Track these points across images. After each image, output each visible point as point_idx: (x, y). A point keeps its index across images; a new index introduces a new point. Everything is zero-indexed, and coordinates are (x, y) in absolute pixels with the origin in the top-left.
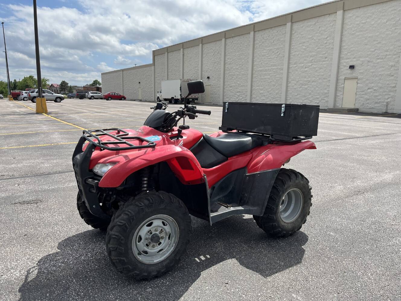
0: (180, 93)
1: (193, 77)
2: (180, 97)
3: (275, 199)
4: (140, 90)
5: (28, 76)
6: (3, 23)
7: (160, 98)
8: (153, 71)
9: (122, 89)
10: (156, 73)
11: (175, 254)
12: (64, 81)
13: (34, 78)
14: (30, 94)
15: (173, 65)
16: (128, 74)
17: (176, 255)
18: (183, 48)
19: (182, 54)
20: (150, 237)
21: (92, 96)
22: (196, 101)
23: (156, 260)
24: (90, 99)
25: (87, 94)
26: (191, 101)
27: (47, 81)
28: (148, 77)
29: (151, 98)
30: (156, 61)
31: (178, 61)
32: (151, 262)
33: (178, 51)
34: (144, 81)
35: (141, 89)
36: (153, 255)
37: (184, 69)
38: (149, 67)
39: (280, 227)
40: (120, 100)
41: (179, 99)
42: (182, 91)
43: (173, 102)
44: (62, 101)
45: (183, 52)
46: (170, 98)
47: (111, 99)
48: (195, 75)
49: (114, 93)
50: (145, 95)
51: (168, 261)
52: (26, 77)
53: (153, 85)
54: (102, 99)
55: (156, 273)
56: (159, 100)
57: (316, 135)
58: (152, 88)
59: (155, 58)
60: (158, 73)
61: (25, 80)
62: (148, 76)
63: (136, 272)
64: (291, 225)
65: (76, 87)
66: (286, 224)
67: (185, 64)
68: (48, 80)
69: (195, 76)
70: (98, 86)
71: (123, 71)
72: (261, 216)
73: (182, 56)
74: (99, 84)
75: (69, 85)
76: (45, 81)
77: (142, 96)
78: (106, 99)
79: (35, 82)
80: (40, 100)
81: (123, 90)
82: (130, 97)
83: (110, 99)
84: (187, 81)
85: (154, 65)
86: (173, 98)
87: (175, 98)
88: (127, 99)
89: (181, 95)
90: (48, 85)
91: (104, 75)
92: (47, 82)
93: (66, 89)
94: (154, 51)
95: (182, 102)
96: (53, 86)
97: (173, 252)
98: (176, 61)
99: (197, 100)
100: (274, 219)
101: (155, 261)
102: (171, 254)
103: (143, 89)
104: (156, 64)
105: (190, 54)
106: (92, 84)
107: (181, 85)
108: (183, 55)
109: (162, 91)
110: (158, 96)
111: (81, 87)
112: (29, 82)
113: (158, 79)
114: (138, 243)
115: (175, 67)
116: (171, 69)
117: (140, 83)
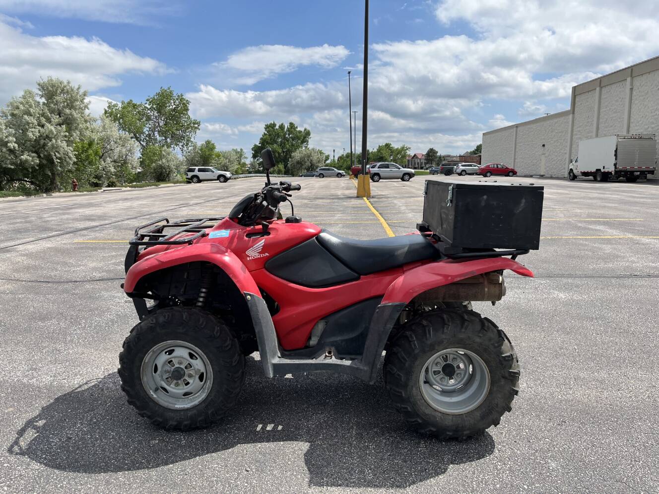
0: (614, 161)
1: (650, 129)
2: (613, 169)
3: (403, 360)
4: (543, 158)
5: (384, 145)
6: (349, 73)
7: (575, 171)
8: (570, 123)
9: (513, 158)
10: (575, 128)
11: (207, 404)
12: (432, 148)
13: (391, 146)
14: (370, 169)
15: (610, 109)
16: (525, 131)
17: (206, 407)
18: (631, 76)
19: (628, 86)
20: (172, 370)
21: (463, 171)
22: (649, 176)
23: (179, 406)
24: (460, 174)
25: (455, 167)
26: (638, 177)
27: (407, 149)
28: (560, 134)
30: (577, 104)
31: (621, 101)
32: (171, 406)
33: (623, 82)
34: (552, 142)
35: (546, 157)
36: (175, 397)
37: (631, 115)
38: (563, 117)
39: (418, 416)
40: (506, 176)
41: (611, 173)
42: (618, 158)
43: (599, 179)
44: (411, 180)
45: (632, 84)
46: (594, 170)
47: (491, 175)
48: (653, 125)
49: (497, 165)
50: (552, 167)
51: (195, 411)
52: (381, 145)
53: (568, 149)
54: (477, 174)
55: (175, 423)
56: (572, 174)
57: (538, 249)
58: (566, 153)
59: (577, 100)
60: (580, 127)
61: (380, 149)
62: (560, 132)
63: (145, 411)
64: (454, 419)
65: (449, 156)
66: (440, 415)
67: (633, 106)
68: (410, 148)
69: (652, 128)
71: (517, 127)
72: (372, 383)
73: (628, 91)
74: (482, 151)
75: (438, 154)
76: (406, 150)
77: (545, 168)
78: (483, 175)
79: (391, 152)
80: (362, 178)
81: (515, 159)
82: (525, 170)
83: (489, 174)
84: (631, 138)
85: (573, 113)
86: (600, 170)
87: (602, 170)
88: (518, 174)
89: (615, 165)
90: (409, 156)
91: (487, 136)
92: (407, 151)
93: (434, 161)
94: (575, 87)
95: (618, 178)
96: (417, 158)
97: (204, 401)
98: (617, 101)
99: (653, 174)
100: (402, 396)
101: (176, 406)
102: (201, 403)
103: (550, 157)
104: (576, 110)
105: (646, 86)
106: (473, 151)
107: (617, 146)
108: (632, 89)
109: (578, 159)
110: (570, 168)
111: (456, 157)
112: (383, 152)
113: (579, 136)
114: (154, 374)
115: (614, 113)
116: (606, 117)
117: (544, 145)
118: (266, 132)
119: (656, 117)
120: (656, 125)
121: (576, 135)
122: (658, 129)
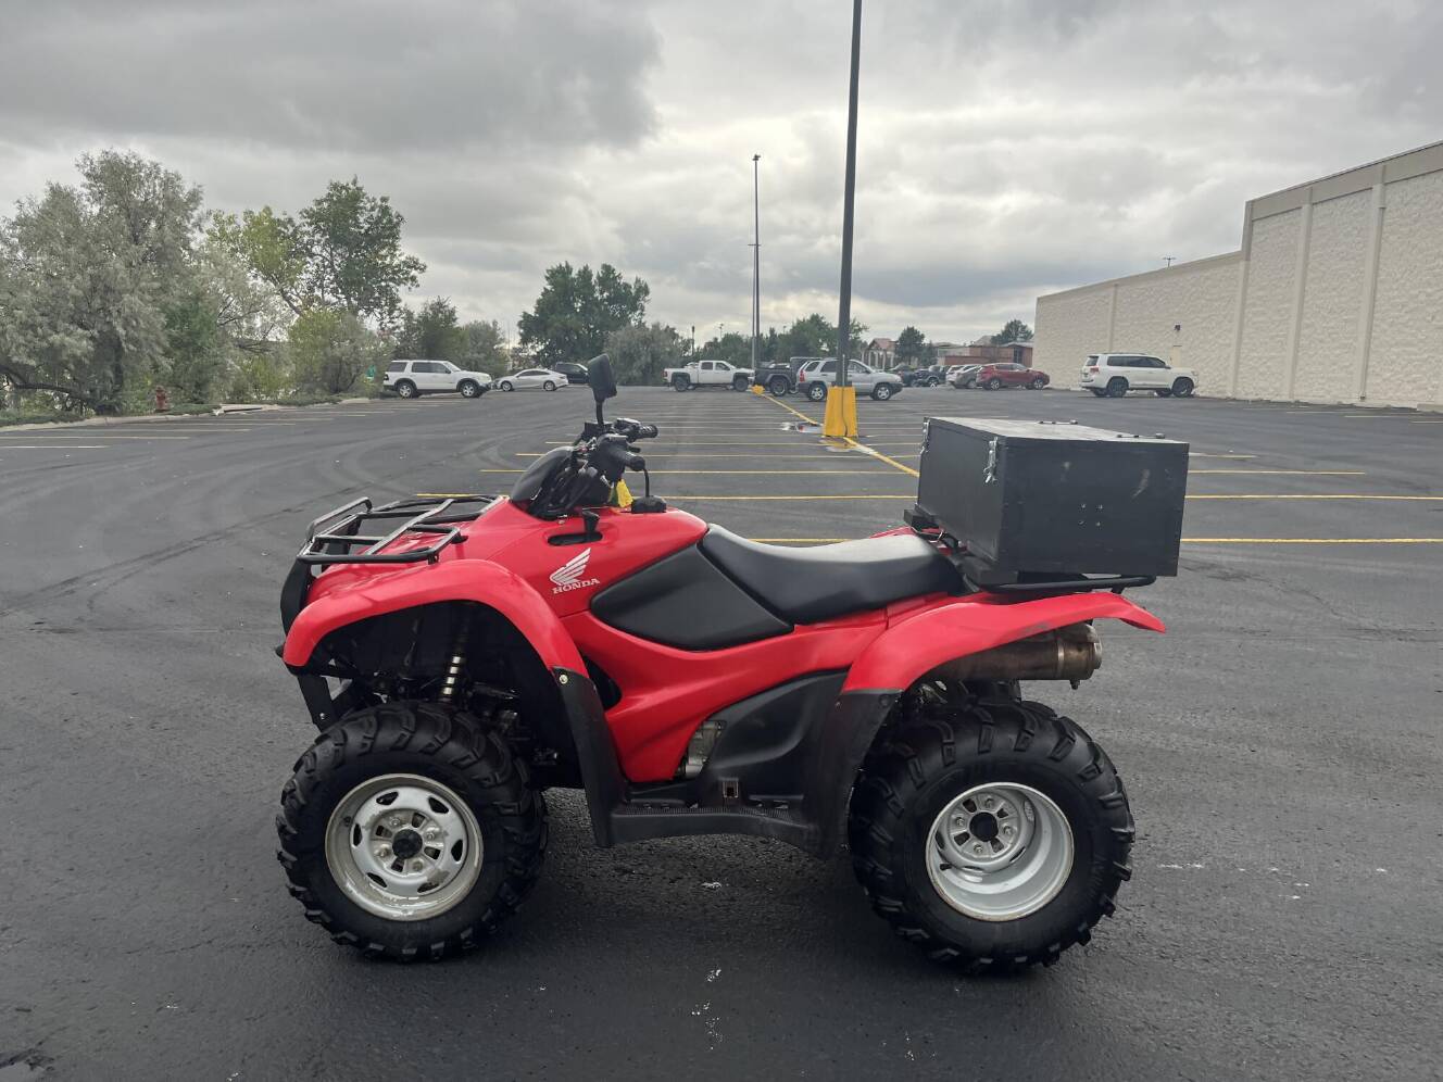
4: (1176, 354)
5: (808, 318)
8: (1241, 279)
10: (1250, 290)
12: (912, 327)
13: (823, 321)
15: (1332, 251)
16: (1135, 296)
18: (1383, 182)
19: (1375, 203)
28: (1217, 303)
29: (1221, 383)
30: (1256, 240)
31: (1359, 235)
33: (1363, 194)
34: (1198, 320)
35: (1182, 352)
37: (1381, 266)
38: (1224, 267)
45: (1384, 198)
48: (1429, 290)
52: (801, 319)
57: (1175, 575)
58: (1229, 345)
59: (1256, 229)
60: (1262, 288)
61: (800, 327)
62: (1216, 300)
65: (947, 346)
67: (1386, 246)
68: (865, 328)
69: (1429, 295)
70: (1019, 342)
71: (1116, 285)
73: (1374, 212)
74: (1028, 336)
75: (926, 341)
76: (856, 331)
85: (1248, 259)
90: (864, 344)
91: (1046, 305)
92: (861, 333)
93: (916, 355)
94: (1253, 202)
96: (878, 348)
98: (1348, 234)
103: (1191, 353)
104: (1254, 250)
105: (1415, 204)
106: (999, 335)
108: (1384, 209)
111: (964, 347)
112: (808, 334)
113: (1261, 309)
114: (353, 846)
115: (1342, 259)
116: (1323, 268)
117: (1178, 328)
118: (549, 287)
119: (1437, 270)
120: (1436, 288)
121: (1254, 305)
122: (1440, 298)
